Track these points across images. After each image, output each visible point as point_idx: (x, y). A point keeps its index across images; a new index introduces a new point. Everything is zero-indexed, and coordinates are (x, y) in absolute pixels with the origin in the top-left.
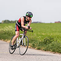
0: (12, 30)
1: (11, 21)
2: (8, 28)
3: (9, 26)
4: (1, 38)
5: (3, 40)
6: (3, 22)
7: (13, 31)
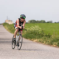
0: (38, 29)
1: (37, 21)
2: (34, 28)
3: (35, 26)
4: (28, 38)
5: (29, 39)
6: (29, 22)
7: (39, 31)
